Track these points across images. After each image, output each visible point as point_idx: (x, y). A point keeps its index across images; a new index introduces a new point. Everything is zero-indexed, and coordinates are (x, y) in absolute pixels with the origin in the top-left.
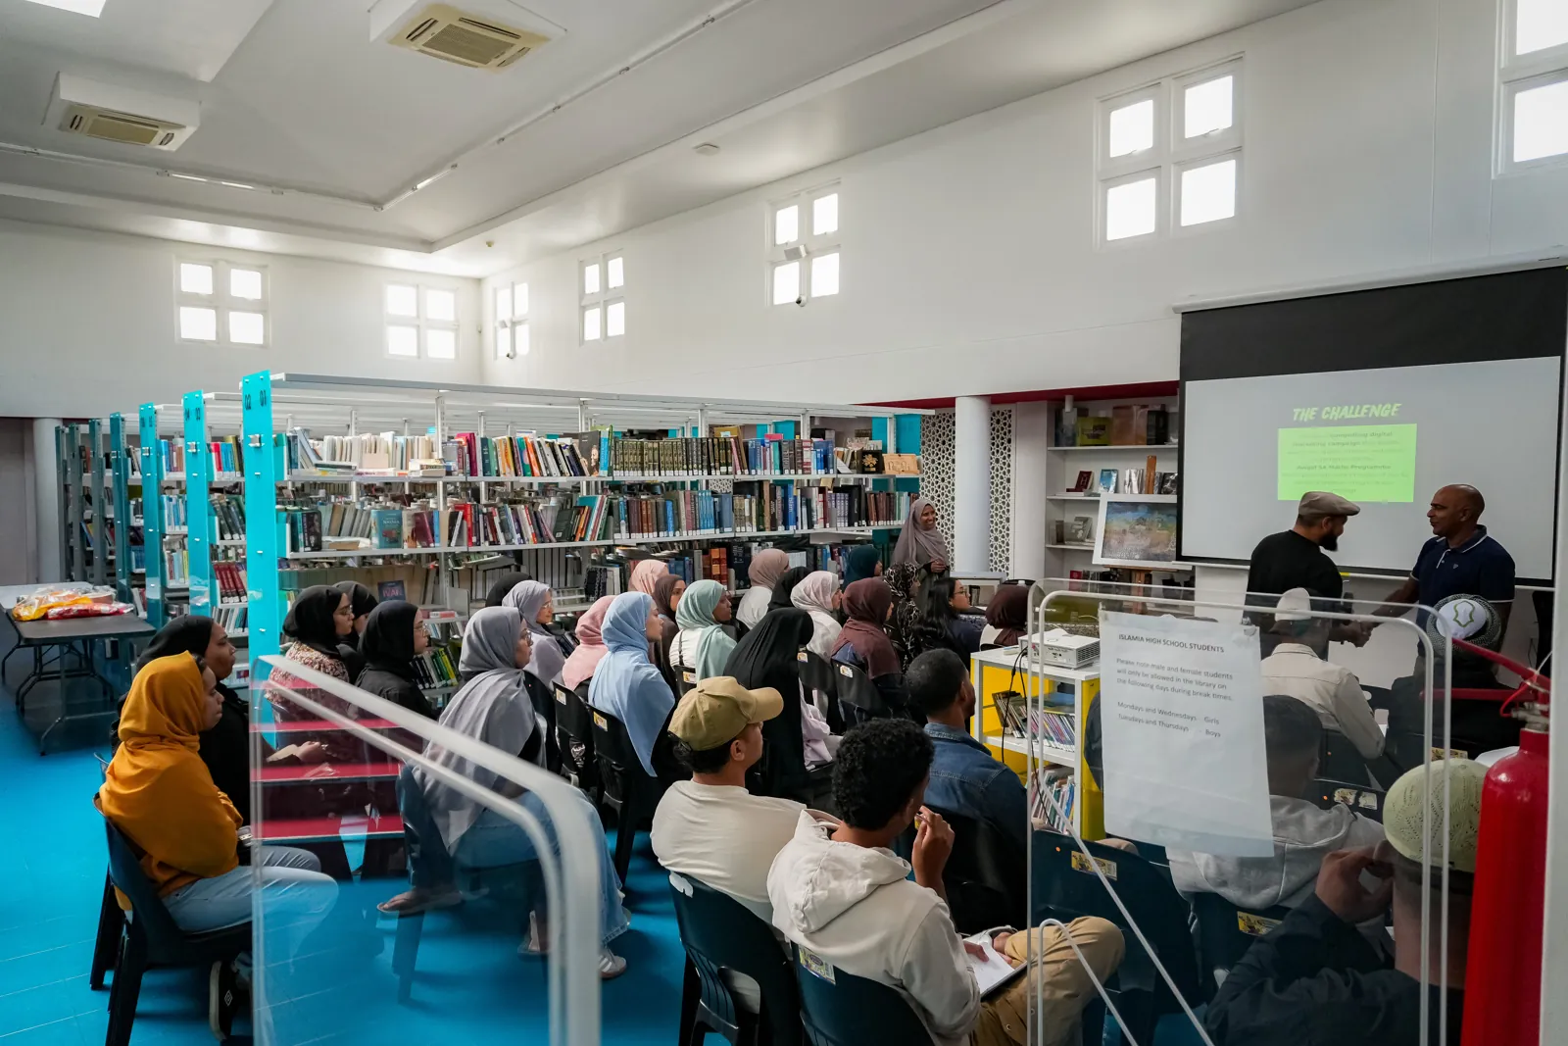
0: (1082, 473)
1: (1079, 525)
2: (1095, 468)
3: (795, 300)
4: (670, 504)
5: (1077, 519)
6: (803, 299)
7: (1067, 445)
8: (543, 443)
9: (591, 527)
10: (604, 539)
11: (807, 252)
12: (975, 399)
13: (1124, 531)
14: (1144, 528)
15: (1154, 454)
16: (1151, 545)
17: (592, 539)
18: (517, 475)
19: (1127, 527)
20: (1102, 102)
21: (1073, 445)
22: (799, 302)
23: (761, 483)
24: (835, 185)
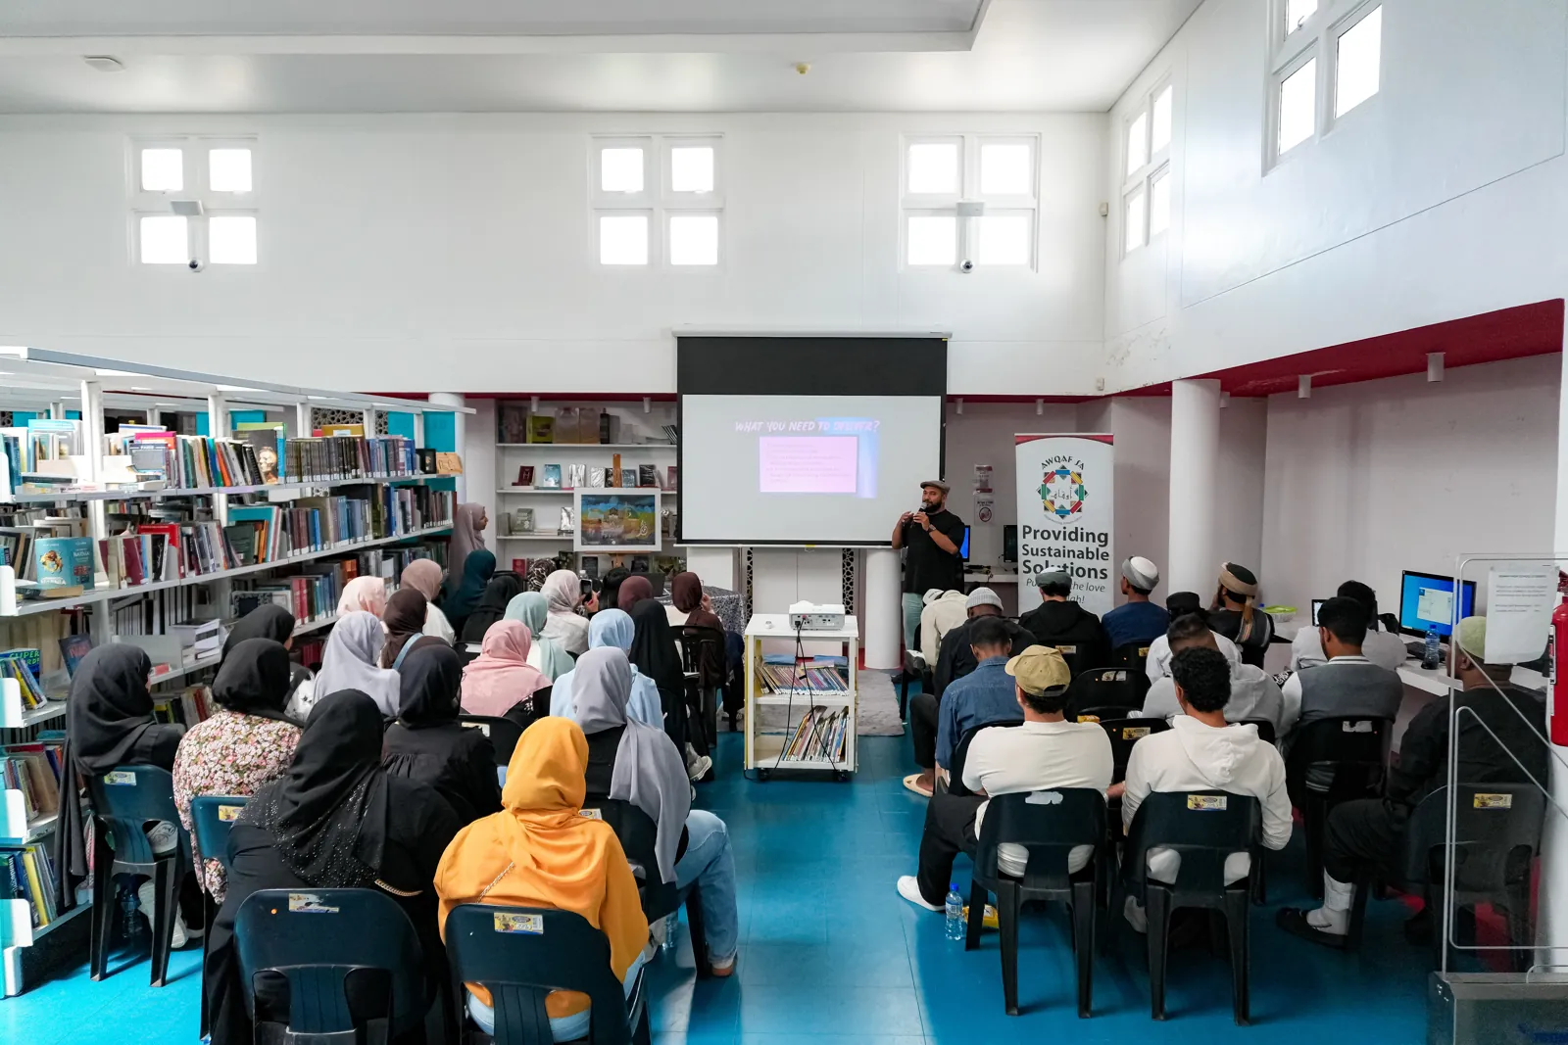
0: (523, 469)
1: (524, 516)
2: (539, 464)
3: (188, 262)
4: (317, 513)
5: (520, 511)
6: (200, 263)
7: (512, 442)
8: (227, 444)
9: (271, 544)
10: (280, 558)
11: (205, 210)
12: (452, 396)
13: (600, 521)
14: (616, 517)
15: (618, 452)
16: (626, 532)
17: (273, 560)
18: (211, 486)
19: (602, 517)
20: (594, 138)
21: (525, 442)
22: (193, 266)
23: (374, 487)
24: (248, 140)
